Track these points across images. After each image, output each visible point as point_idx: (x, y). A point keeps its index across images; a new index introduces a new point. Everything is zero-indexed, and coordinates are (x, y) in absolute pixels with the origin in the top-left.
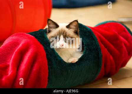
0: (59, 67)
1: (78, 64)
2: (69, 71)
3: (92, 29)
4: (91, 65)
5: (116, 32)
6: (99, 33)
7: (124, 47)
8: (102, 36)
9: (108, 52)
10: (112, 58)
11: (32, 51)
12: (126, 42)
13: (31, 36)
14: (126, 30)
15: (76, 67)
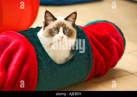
0: (49, 68)
1: (69, 65)
2: (59, 72)
3: (84, 30)
4: (82, 66)
5: (108, 33)
6: (90, 33)
7: (115, 48)
8: (93, 36)
9: (99, 53)
10: (102, 59)
11: (22, 51)
12: (117, 43)
13: (21, 35)
14: (118, 30)
15: (67, 68)
